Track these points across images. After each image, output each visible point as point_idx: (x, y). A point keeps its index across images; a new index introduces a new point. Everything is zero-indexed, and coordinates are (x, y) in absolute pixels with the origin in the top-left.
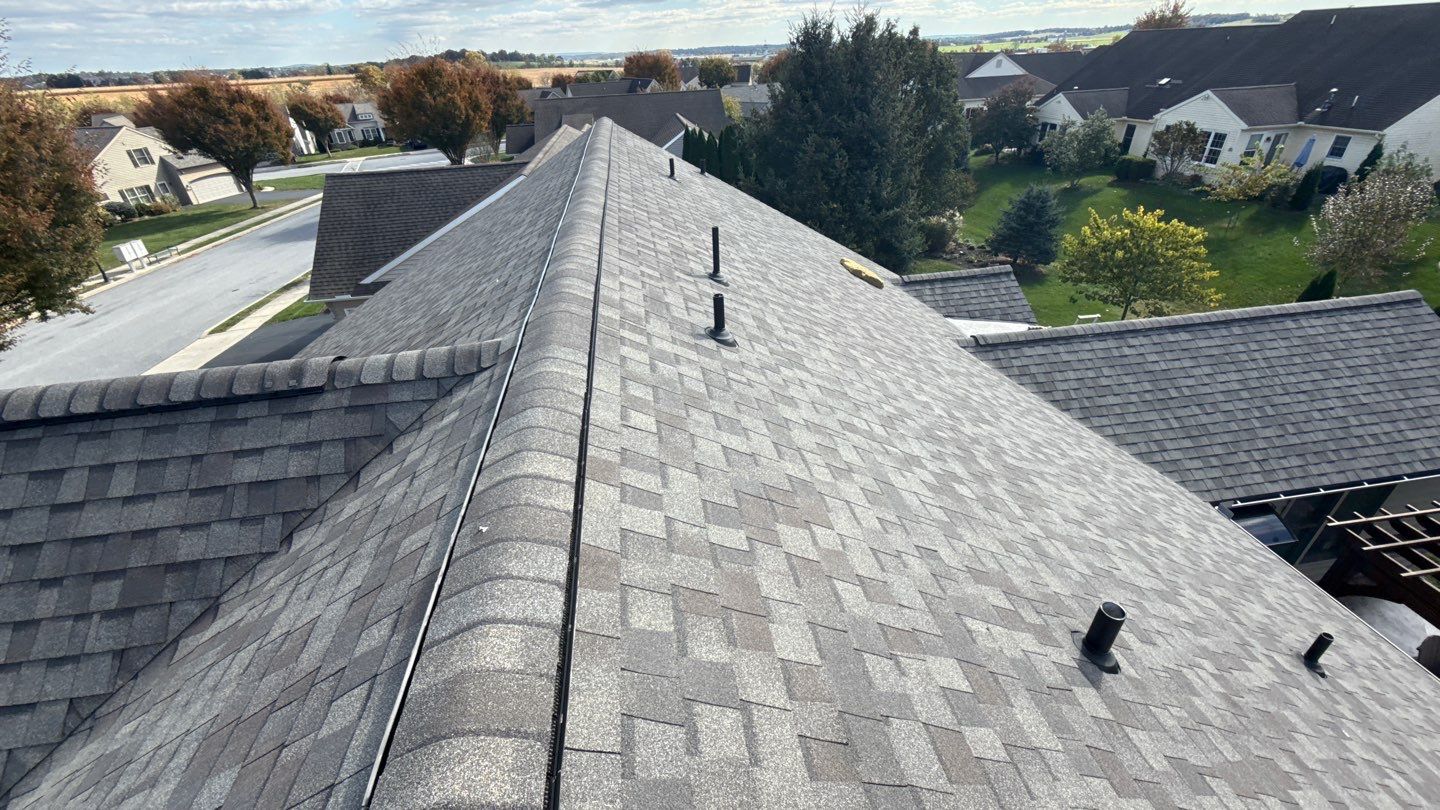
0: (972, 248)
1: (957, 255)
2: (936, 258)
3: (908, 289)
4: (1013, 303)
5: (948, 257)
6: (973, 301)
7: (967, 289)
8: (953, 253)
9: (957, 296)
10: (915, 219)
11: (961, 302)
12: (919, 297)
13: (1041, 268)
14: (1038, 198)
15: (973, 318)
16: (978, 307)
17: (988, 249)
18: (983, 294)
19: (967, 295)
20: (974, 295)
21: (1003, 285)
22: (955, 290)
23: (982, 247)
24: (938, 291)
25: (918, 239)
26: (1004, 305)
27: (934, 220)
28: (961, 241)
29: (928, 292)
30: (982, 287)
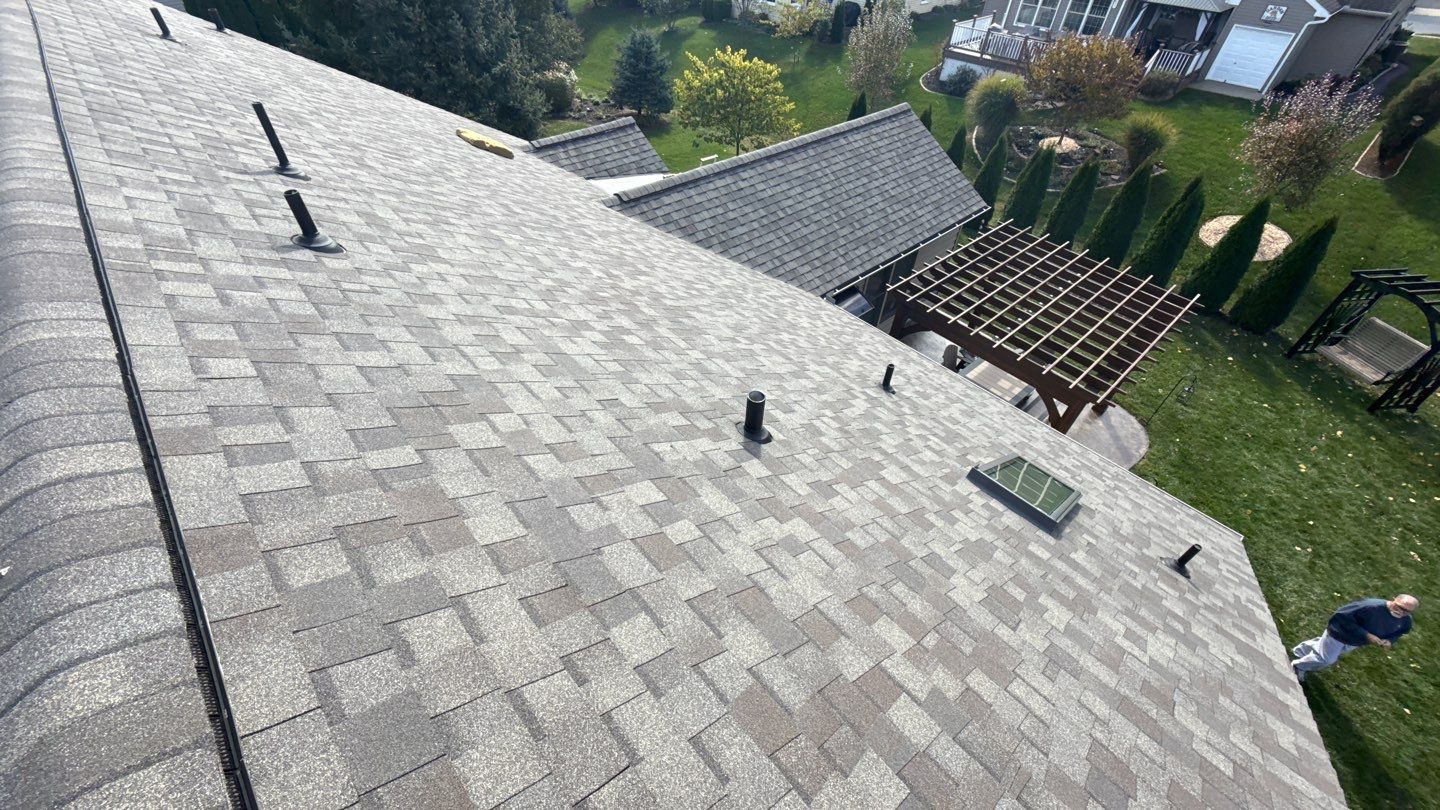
0: (597, 104)
1: (585, 113)
2: (563, 118)
3: (541, 155)
4: (644, 155)
5: (577, 115)
6: (608, 159)
7: (598, 147)
8: (580, 111)
9: (592, 156)
10: (528, 75)
11: (598, 161)
12: (556, 162)
13: (664, 117)
14: (642, 43)
15: (612, 176)
16: (614, 164)
17: (612, 102)
18: (615, 150)
19: (600, 154)
20: (607, 152)
21: (630, 138)
22: (589, 149)
23: (606, 101)
24: (573, 153)
25: (539, 97)
26: (637, 158)
27: (549, 75)
28: (584, 97)
29: (563, 156)
30: (612, 143)
